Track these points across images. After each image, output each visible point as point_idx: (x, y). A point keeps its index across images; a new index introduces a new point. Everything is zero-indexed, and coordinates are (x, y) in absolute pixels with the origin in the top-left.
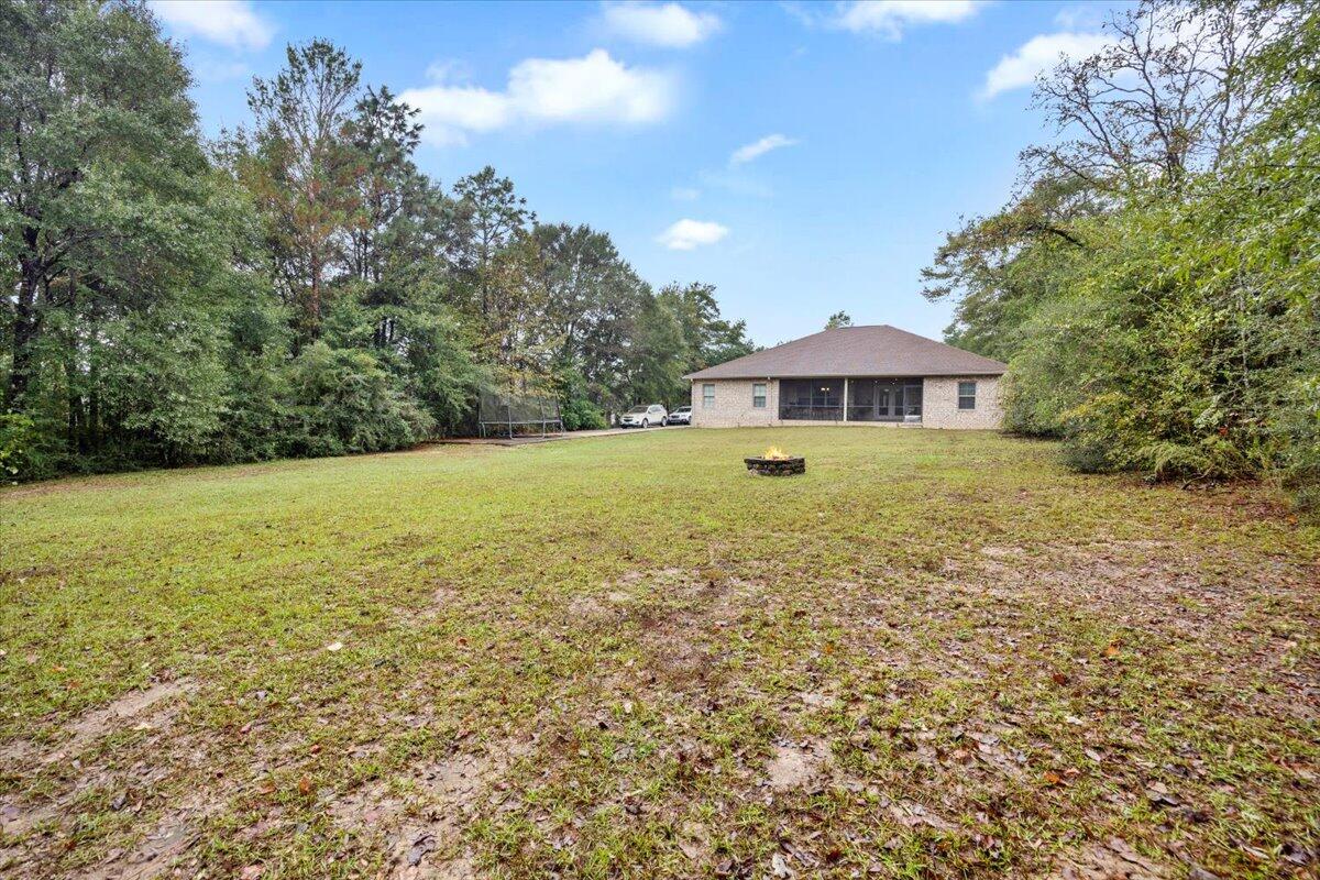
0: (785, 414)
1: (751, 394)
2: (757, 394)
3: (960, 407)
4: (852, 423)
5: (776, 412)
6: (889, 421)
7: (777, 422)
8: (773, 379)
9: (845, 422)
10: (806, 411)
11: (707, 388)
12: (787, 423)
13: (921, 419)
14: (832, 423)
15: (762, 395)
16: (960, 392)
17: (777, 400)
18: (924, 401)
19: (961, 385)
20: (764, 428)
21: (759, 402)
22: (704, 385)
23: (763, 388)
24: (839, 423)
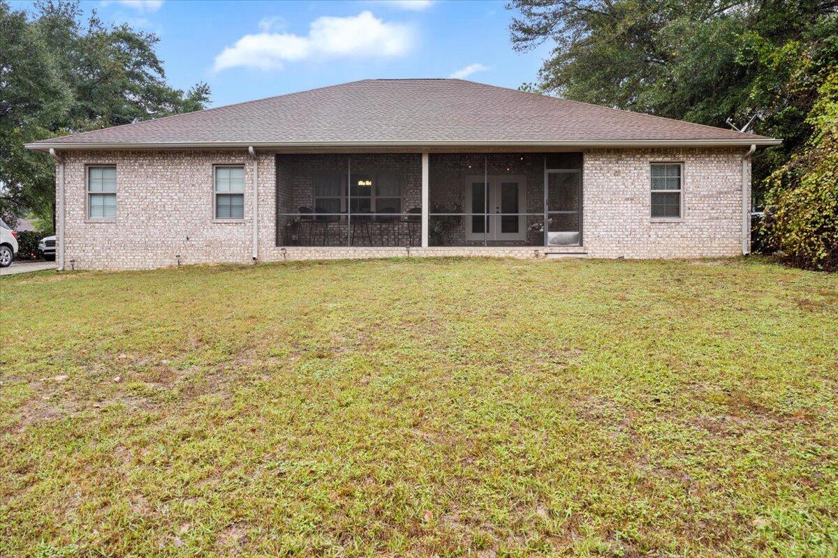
0: (288, 234)
1: (207, 188)
2: (224, 189)
3: (656, 212)
4: (441, 251)
5: (269, 230)
6: (492, 244)
7: (273, 253)
8: (261, 152)
9: (425, 250)
10: (333, 226)
11: (96, 174)
12: (296, 253)
13: (579, 240)
14: (399, 252)
15: (236, 189)
16: (655, 183)
17: (271, 202)
18: (586, 203)
19: (655, 167)
20: (243, 268)
21: (228, 205)
22: (90, 168)
23: (236, 174)
24: (415, 252)
